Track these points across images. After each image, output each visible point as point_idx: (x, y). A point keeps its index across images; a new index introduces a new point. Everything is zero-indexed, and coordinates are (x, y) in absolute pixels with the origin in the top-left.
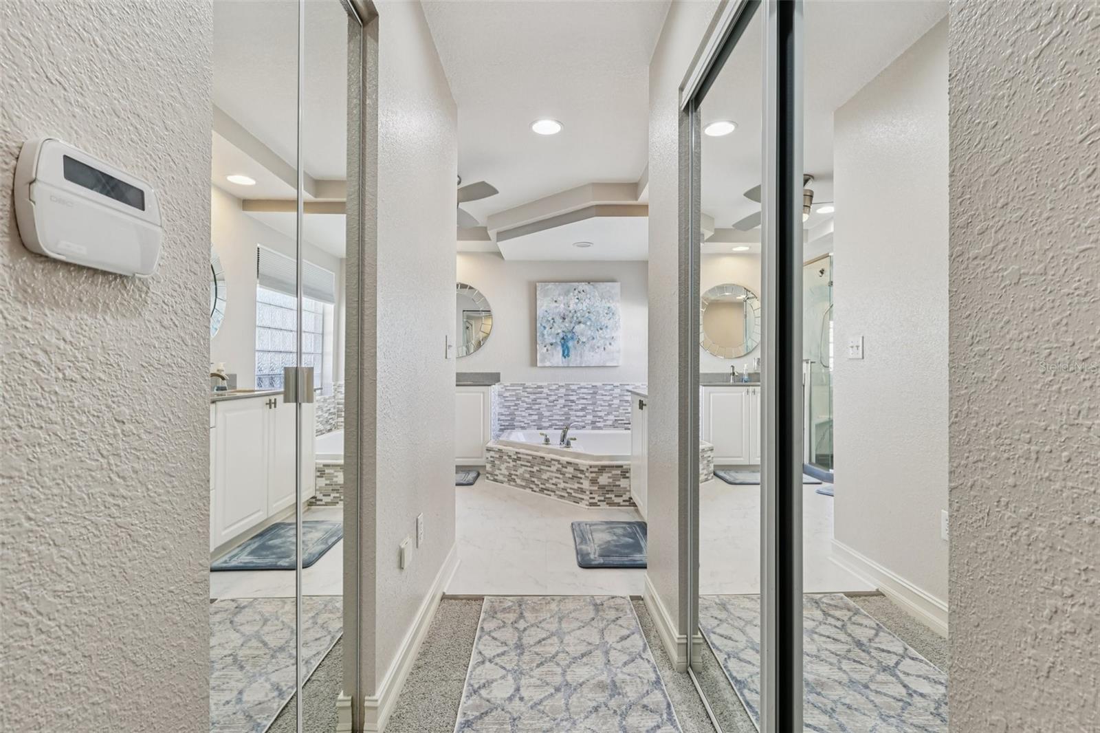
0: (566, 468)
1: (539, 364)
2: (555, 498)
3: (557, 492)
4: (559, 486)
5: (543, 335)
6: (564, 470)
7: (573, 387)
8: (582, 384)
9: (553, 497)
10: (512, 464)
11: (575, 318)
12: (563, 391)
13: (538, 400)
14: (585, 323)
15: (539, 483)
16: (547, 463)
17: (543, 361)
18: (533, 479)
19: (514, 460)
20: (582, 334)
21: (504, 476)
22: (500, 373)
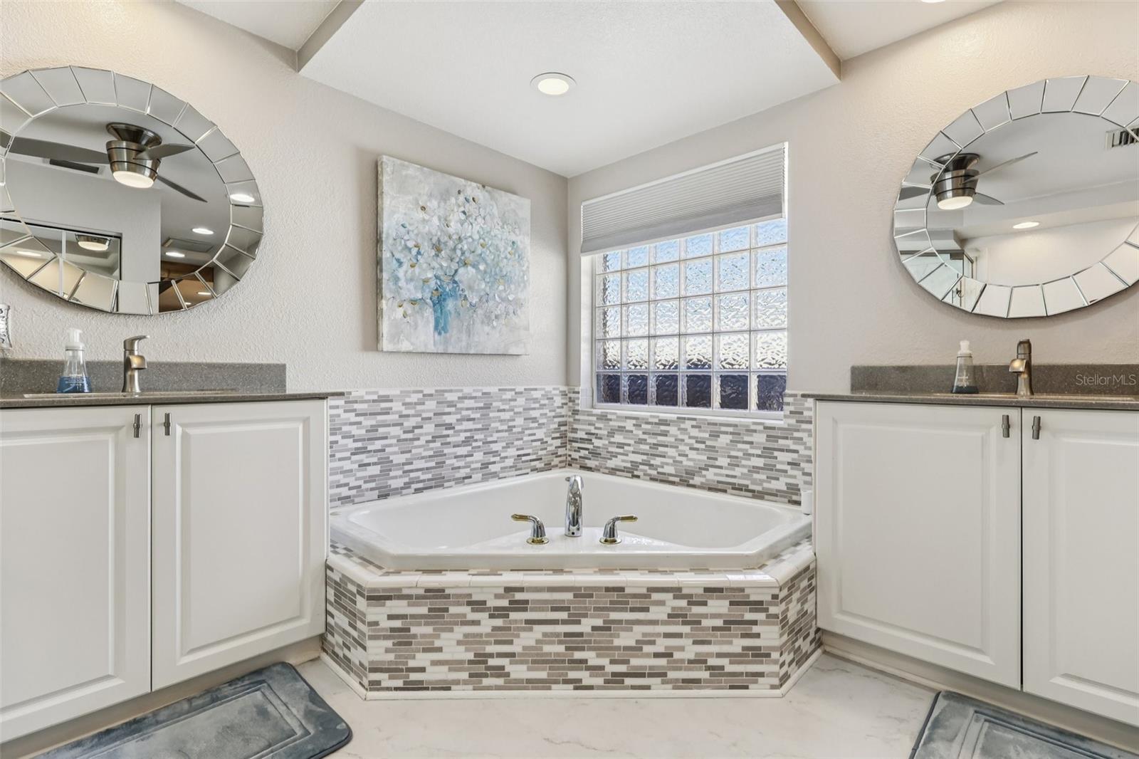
0: (705, 604)
1: (386, 345)
2: (668, 691)
3: (672, 675)
4: (677, 655)
5: (397, 279)
6: (696, 610)
7: (451, 397)
8: (467, 390)
9: (659, 689)
10: (487, 624)
11: (459, 253)
12: (431, 405)
13: (381, 430)
14: (475, 266)
15: (604, 661)
16: (633, 603)
17: (395, 337)
18: (578, 655)
19: (498, 613)
20: (471, 288)
21: (454, 665)
22: (284, 366)
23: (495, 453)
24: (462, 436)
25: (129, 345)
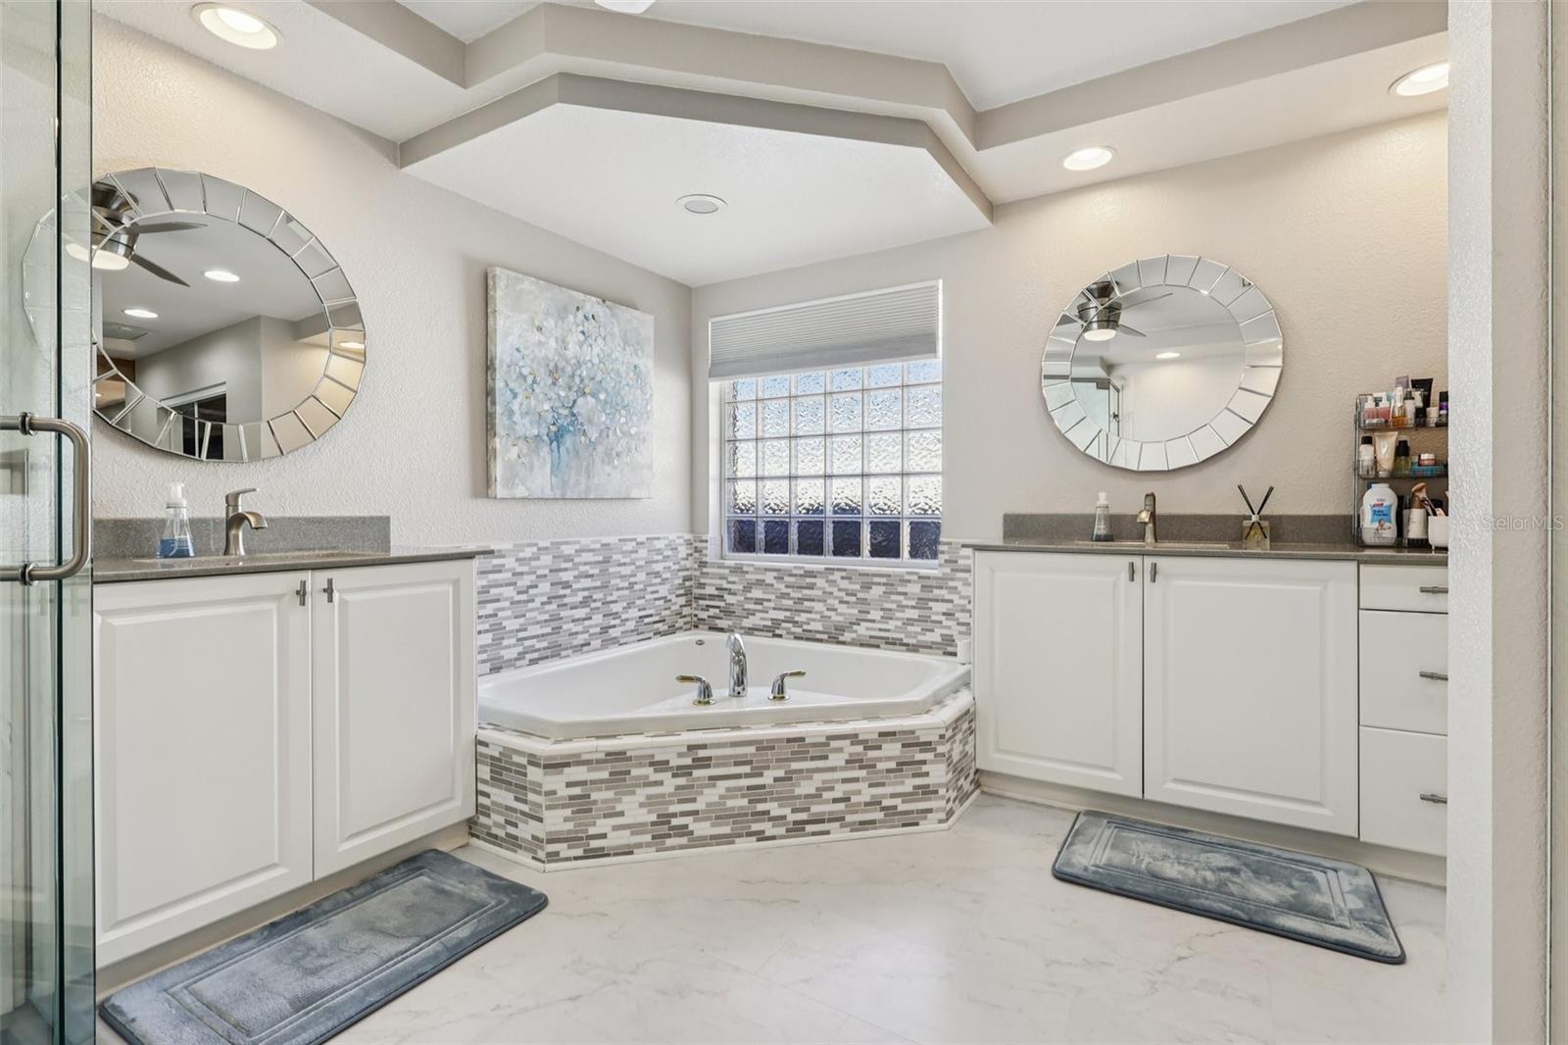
0: (879, 748)
1: (500, 490)
2: (846, 834)
3: (849, 818)
4: (854, 799)
5: (511, 413)
6: (872, 754)
7: (568, 550)
8: (586, 541)
9: (838, 833)
10: (670, 783)
11: (577, 380)
12: (546, 560)
14: (594, 395)
15: (787, 811)
16: (813, 752)
17: (510, 482)
18: (761, 807)
19: (682, 771)
20: (590, 421)
21: (636, 828)
22: (389, 518)
23: (616, 615)
24: (580, 597)
25: (232, 500)
